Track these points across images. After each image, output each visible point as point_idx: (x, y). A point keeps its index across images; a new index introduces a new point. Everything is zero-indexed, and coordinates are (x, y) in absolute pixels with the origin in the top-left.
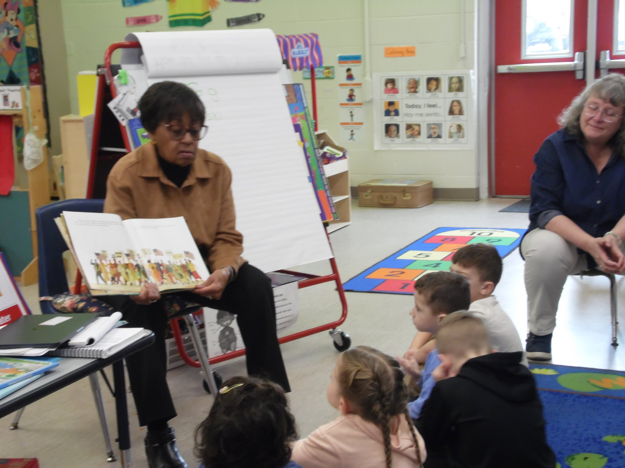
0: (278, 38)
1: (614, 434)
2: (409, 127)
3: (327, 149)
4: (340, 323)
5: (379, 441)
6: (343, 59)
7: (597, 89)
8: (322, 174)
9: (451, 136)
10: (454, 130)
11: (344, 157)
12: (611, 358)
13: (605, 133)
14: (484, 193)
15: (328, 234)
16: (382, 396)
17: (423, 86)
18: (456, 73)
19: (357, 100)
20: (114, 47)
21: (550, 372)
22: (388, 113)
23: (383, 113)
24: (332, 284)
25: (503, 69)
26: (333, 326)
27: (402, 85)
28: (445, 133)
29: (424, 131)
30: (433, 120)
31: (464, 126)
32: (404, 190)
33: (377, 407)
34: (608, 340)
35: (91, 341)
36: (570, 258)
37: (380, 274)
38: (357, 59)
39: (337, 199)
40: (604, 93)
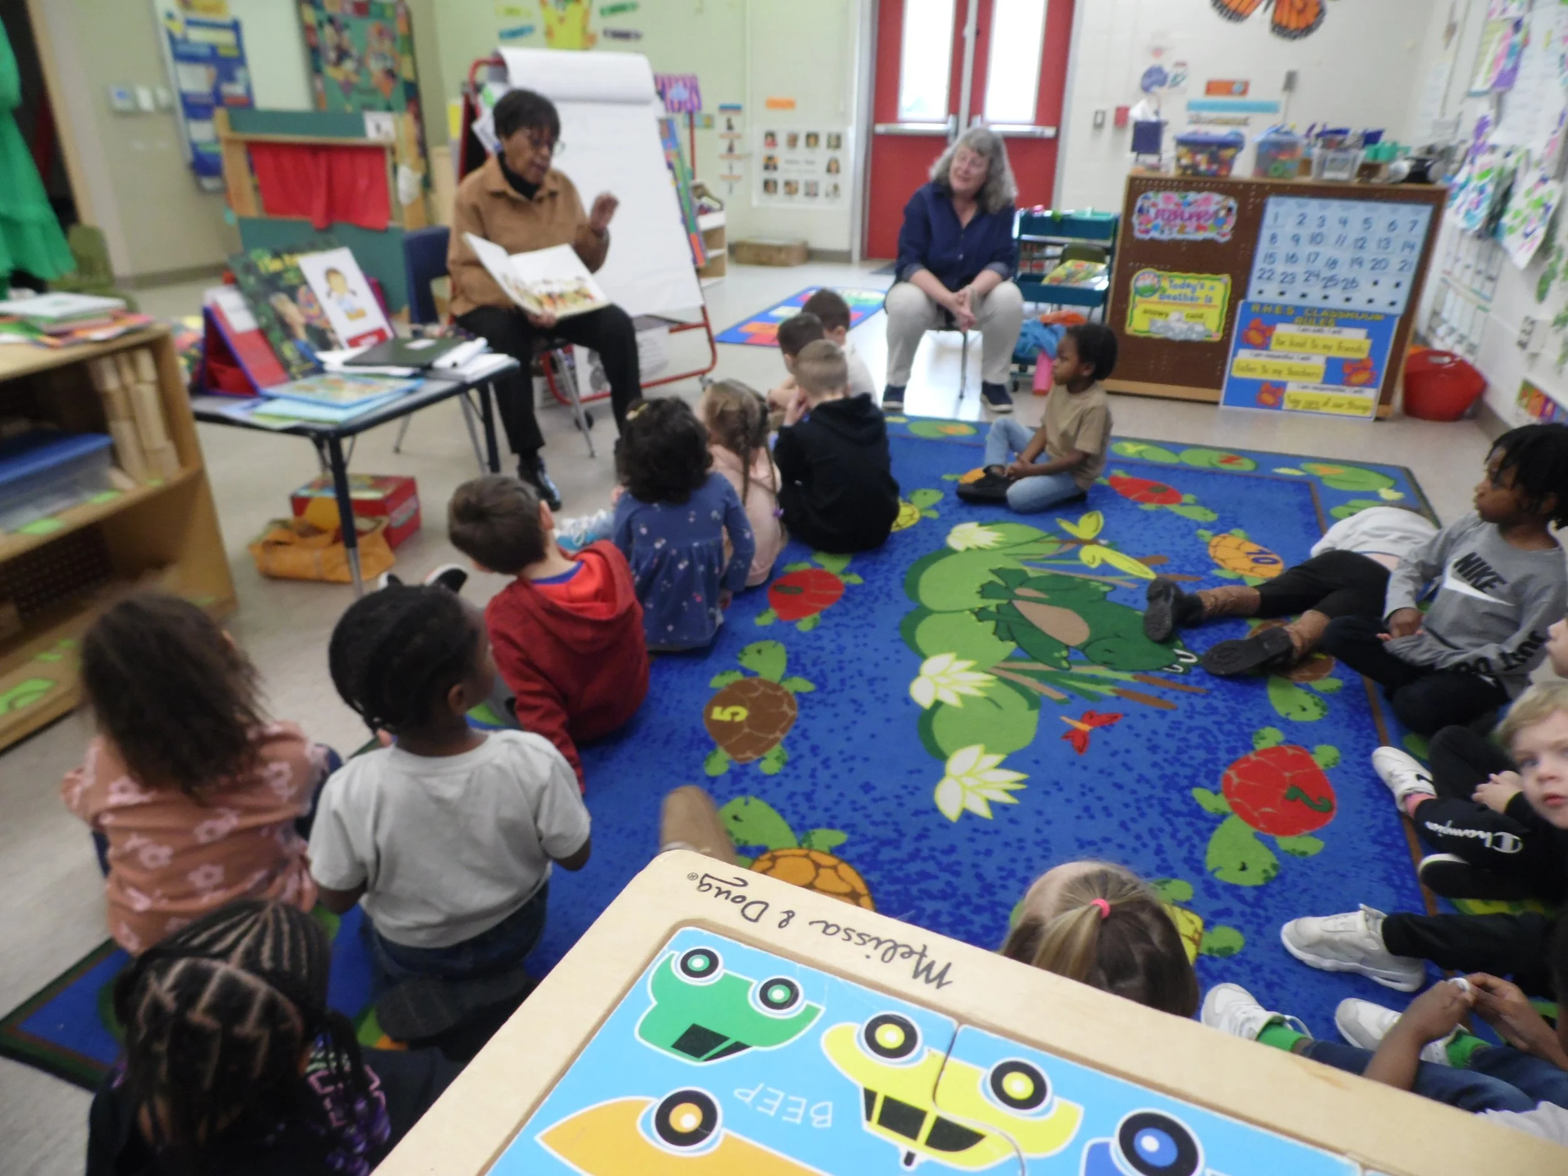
0: (656, 79)
1: (952, 473)
2: (787, 184)
3: (705, 201)
4: (709, 370)
5: (737, 471)
6: (724, 108)
7: (967, 138)
8: (696, 227)
9: (827, 195)
10: (831, 188)
11: (721, 209)
12: (957, 408)
13: (972, 185)
14: (856, 255)
15: (702, 290)
16: (745, 428)
17: (802, 141)
18: (835, 129)
19: (738, 150)
20: (478, 64)
21: (901, 420)
22: (767, 167)
23: (762, 167)
24: (702, 333)
25: (881, 128)
26: (702, 373)
27: (782, 139)
28: (822, 191)
29: (802, 190)
30: (810, 177)
31: (841, 186)
32: (779, 249)
33: (741, 439)
34: (956, 393)
35: (455, 365)
36: (930, 312)
37: (752, 328)
38: (737, 109)
39: (712, 253)
40: (972, 142)
